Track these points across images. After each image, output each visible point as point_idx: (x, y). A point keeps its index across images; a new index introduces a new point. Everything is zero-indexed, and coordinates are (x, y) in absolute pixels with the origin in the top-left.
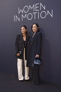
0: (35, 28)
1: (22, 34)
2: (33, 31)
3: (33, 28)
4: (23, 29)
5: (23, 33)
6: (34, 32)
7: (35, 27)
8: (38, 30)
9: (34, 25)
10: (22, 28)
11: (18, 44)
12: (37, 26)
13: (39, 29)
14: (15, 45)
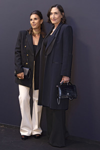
0: (56, 16)
1: (32, 31)
2: (53, 22)
3: (52, 16)
4: (35, 19)
5: (33, 27)
6: (53, 24)
7: (56, 13)
8: (63, 21)
9: (54, 10)
10: (33, 16)
11: (20, 52)
12: (61, 10)
13: (64, 16)
14: (16, 53)
